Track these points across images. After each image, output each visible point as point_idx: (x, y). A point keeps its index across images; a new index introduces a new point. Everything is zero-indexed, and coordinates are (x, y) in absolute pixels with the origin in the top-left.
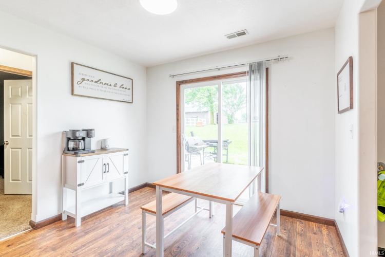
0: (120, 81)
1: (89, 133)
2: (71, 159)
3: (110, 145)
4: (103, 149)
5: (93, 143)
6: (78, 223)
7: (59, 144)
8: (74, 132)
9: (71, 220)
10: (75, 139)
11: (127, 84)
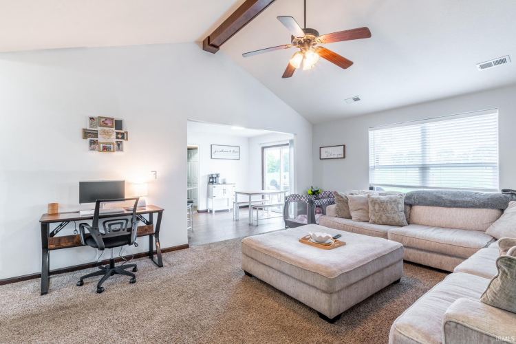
0: (232, 149)
1: (217, 176)
2: (211, 186)
3: (227, 182)
4: (224, 183)
5: (220, 180)
6: (214, 212)
7: (206, 180)
8: (212, 175)
9: (211, 211)
10: (213, 178)
11: (237, 149)
